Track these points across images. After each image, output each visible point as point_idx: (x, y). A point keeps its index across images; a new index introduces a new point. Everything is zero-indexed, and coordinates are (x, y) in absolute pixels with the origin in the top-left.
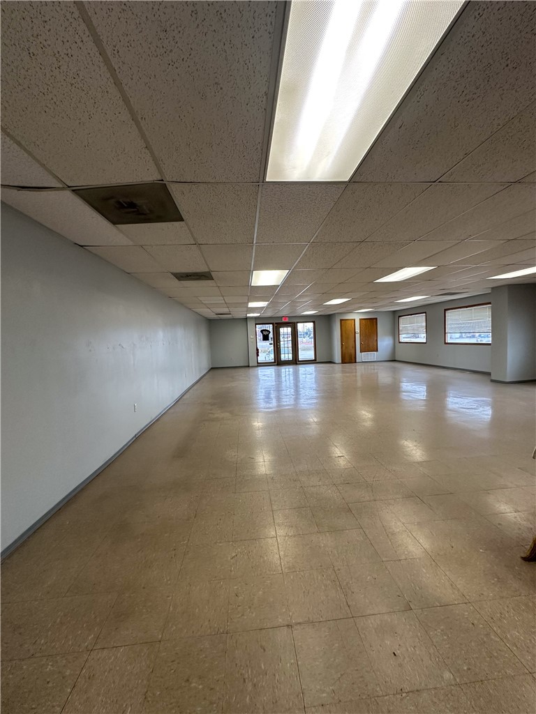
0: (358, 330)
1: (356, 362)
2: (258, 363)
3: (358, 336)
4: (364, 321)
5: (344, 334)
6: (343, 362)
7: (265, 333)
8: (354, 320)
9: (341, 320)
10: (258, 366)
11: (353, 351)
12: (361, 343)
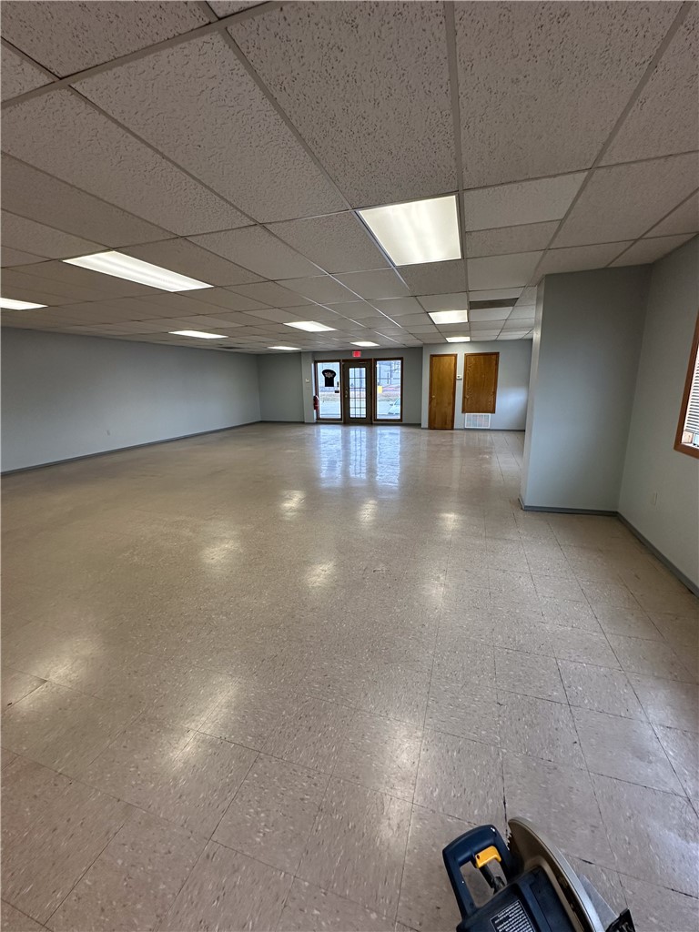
0: (460, 374)
1: (452, 429)
2: (318, 418)
3: (460, 385)
4: (472, 359)
5: (435, 380)
6: (432, 426)
7: (329, 375)
8: (456, 356)
9: (432, 356)
10: (317, 423)
11: (450, 411)
12: (464, 397)
